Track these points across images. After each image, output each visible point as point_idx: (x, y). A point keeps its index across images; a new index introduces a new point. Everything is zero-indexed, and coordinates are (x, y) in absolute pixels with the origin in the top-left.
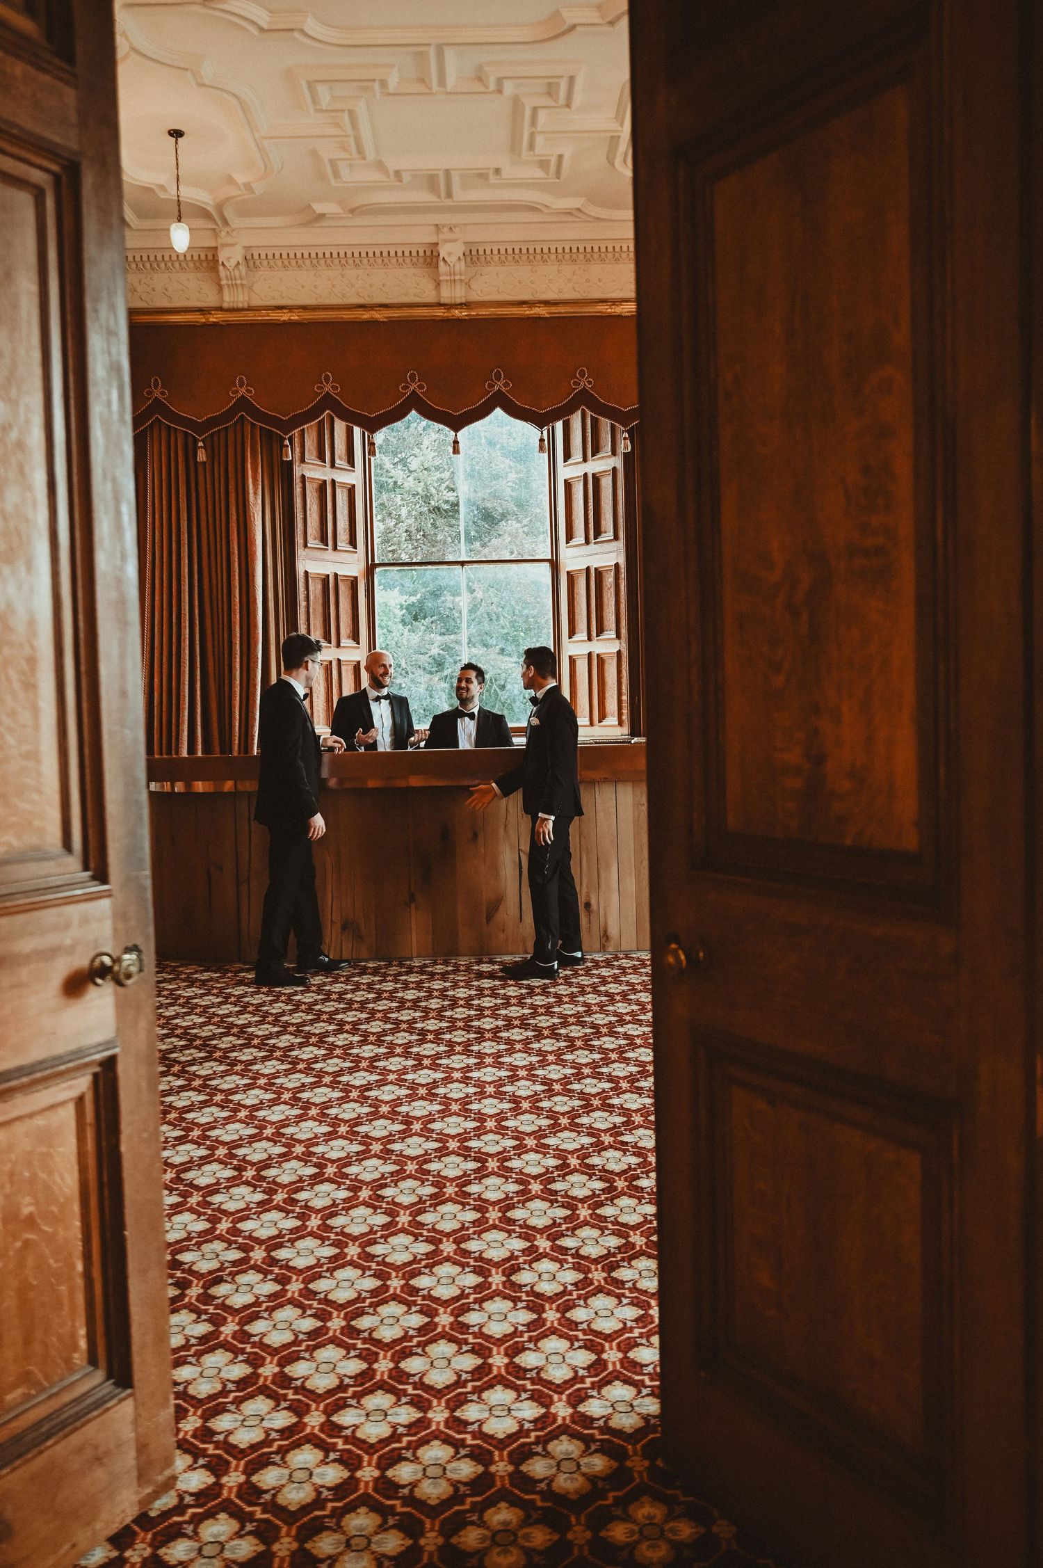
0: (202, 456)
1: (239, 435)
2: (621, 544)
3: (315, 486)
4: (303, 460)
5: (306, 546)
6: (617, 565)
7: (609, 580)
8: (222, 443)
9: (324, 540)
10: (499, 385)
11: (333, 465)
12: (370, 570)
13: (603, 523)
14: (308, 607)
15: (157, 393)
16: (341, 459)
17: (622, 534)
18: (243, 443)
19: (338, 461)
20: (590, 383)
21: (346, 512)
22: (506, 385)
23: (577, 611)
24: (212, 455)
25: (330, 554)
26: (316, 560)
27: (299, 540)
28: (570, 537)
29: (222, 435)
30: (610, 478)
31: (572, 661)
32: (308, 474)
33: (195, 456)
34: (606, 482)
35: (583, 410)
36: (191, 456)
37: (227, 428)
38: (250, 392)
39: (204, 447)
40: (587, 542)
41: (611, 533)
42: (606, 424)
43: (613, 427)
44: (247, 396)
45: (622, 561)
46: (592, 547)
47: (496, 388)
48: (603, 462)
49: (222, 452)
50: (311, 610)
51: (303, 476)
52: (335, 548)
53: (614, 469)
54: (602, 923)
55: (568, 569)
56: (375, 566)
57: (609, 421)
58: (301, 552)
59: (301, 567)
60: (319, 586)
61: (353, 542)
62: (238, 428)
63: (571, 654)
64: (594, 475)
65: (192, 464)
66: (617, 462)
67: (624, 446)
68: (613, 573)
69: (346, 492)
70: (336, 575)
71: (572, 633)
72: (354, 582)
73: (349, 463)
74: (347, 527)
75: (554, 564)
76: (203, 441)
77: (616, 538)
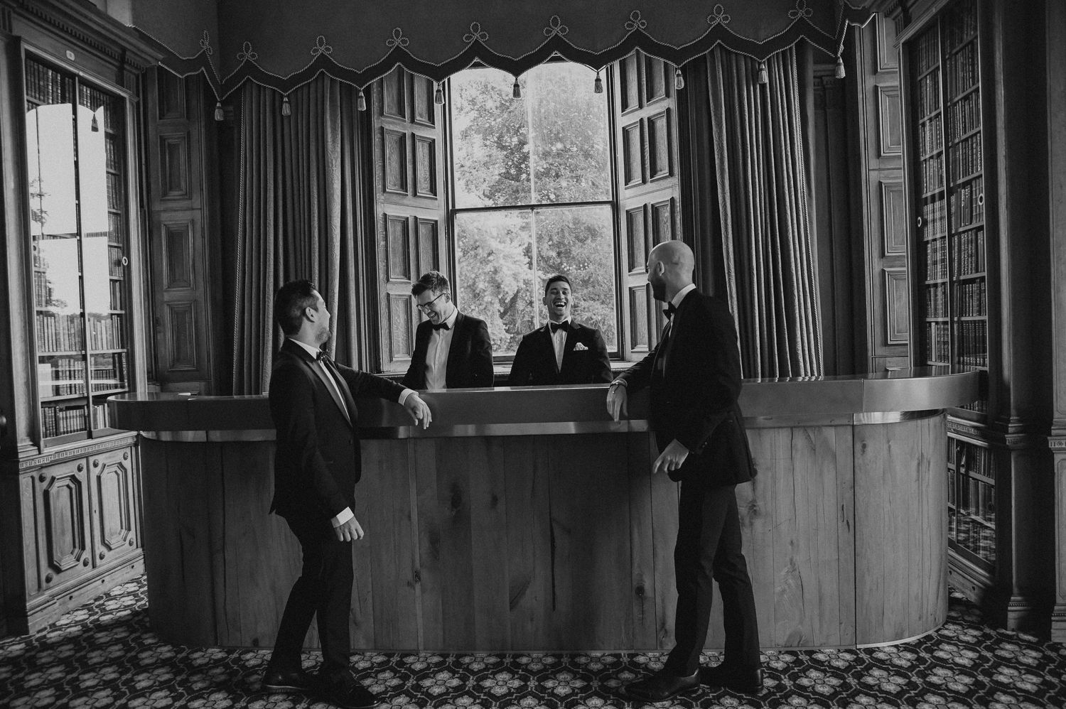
0: (286, 110)
1: (320, 91)
2: (676, 180)
3: (396, 138)
4: (381, 113)
5: (384, 191)
6: (672, 200)
7: (665, 214)
8: (305, 97)
9: (403, 186)
10: (556, 30)
11: (413, 120)
12: (451, 214)
13: (659, 162)
14: (386, 246)
15: (248, 56)
16: (421, 115)
17: (677, 170)
18: (323, 97)
19: (418, 118)
20: (643, 24)
21: (427, 163)
22: (563, 30)
23: (636, 246)
24: (296, 108)
25: (410, 199)
26: (396, 204)
27: (378, 185)
28: (628, 178)
29: (305, 90)
30: (664, 120)
31: (632, 291)
32: (386, 127)
33: (281, 109)
34: (661, 124)
35: (637, 50)
36: (278, 110)
37: (309, 83)
38: (329, 50)
39: (289, 102)
40: (644, 181)
41: (667, 170)
42: (659, 63)
43: (666, 64)
44: (326, 53)
45: (677, 194)
46: (650, 186)
47: (553, 33)
48: (658, 105)
49: (305, 106)
50: (390, 250)
51: (382, 128)
52: (415, 194)
53: (668, 110)
54: (659, 613)
55: (627, 209)
56: (455, 211)
57: (662, 60)
58: (379, 196)
59: (380, 209)
60: (399, 228)
61: (433, 190)
62: (320, 84)
63: (631, 286)
64: (649, 119)
65: (278, 118)
66: (672, 103)
67: (678, 83)
68: (669, 208)
69: (426, 145)
70: (416, 218)
71: (632, 267)
72: (434, 226)
73: (429, 120)
74: (428, 176)
75: (615, 206)
76: (288, 96)
77: (671, 174)
